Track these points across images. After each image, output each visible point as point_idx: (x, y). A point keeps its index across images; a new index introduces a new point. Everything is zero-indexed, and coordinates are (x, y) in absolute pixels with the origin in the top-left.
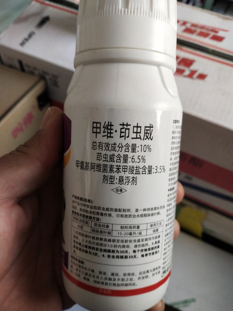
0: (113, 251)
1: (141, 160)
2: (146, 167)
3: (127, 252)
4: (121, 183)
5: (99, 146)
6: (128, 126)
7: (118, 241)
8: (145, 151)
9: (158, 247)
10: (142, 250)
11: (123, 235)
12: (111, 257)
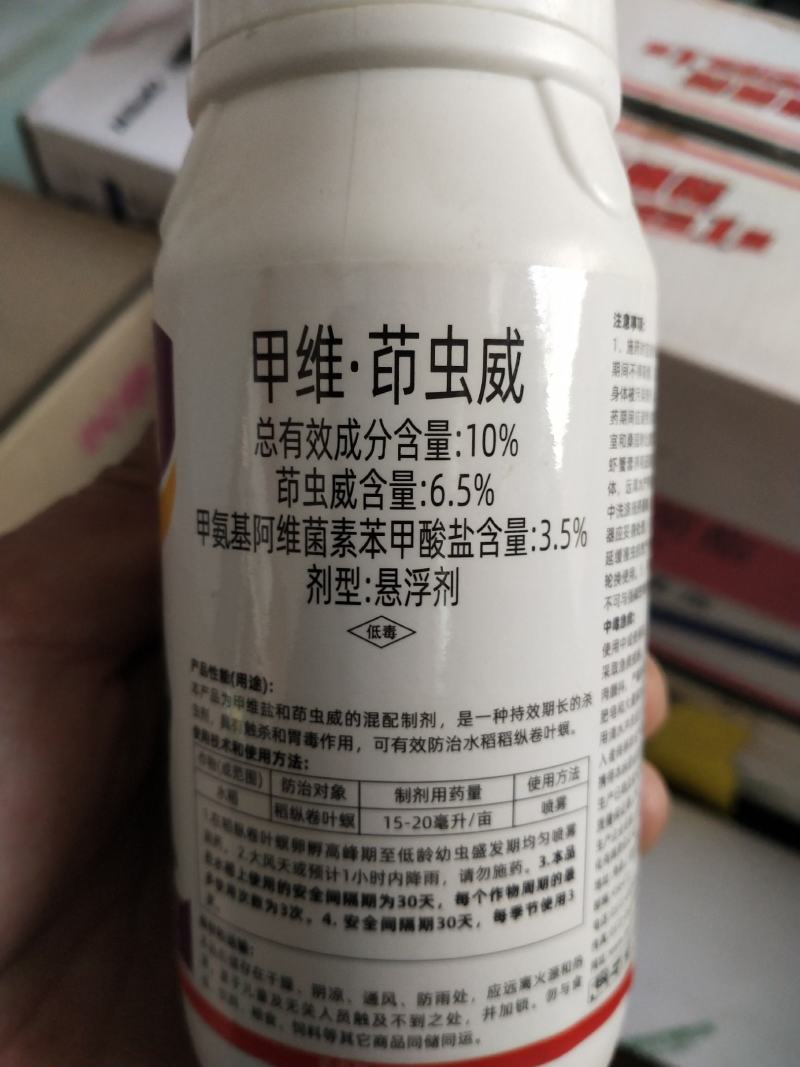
0: (369, 901)
1: (476, 495)
2: (496, 526)
3: (427, 901)
4: (387, 601)
5: (284, 438)
6: (407, 340)
7: (388, 855)
8: (489, 451)
9: (570, 875)
10: (496, 894)
11: (407, 830)
12: (361, 925)
